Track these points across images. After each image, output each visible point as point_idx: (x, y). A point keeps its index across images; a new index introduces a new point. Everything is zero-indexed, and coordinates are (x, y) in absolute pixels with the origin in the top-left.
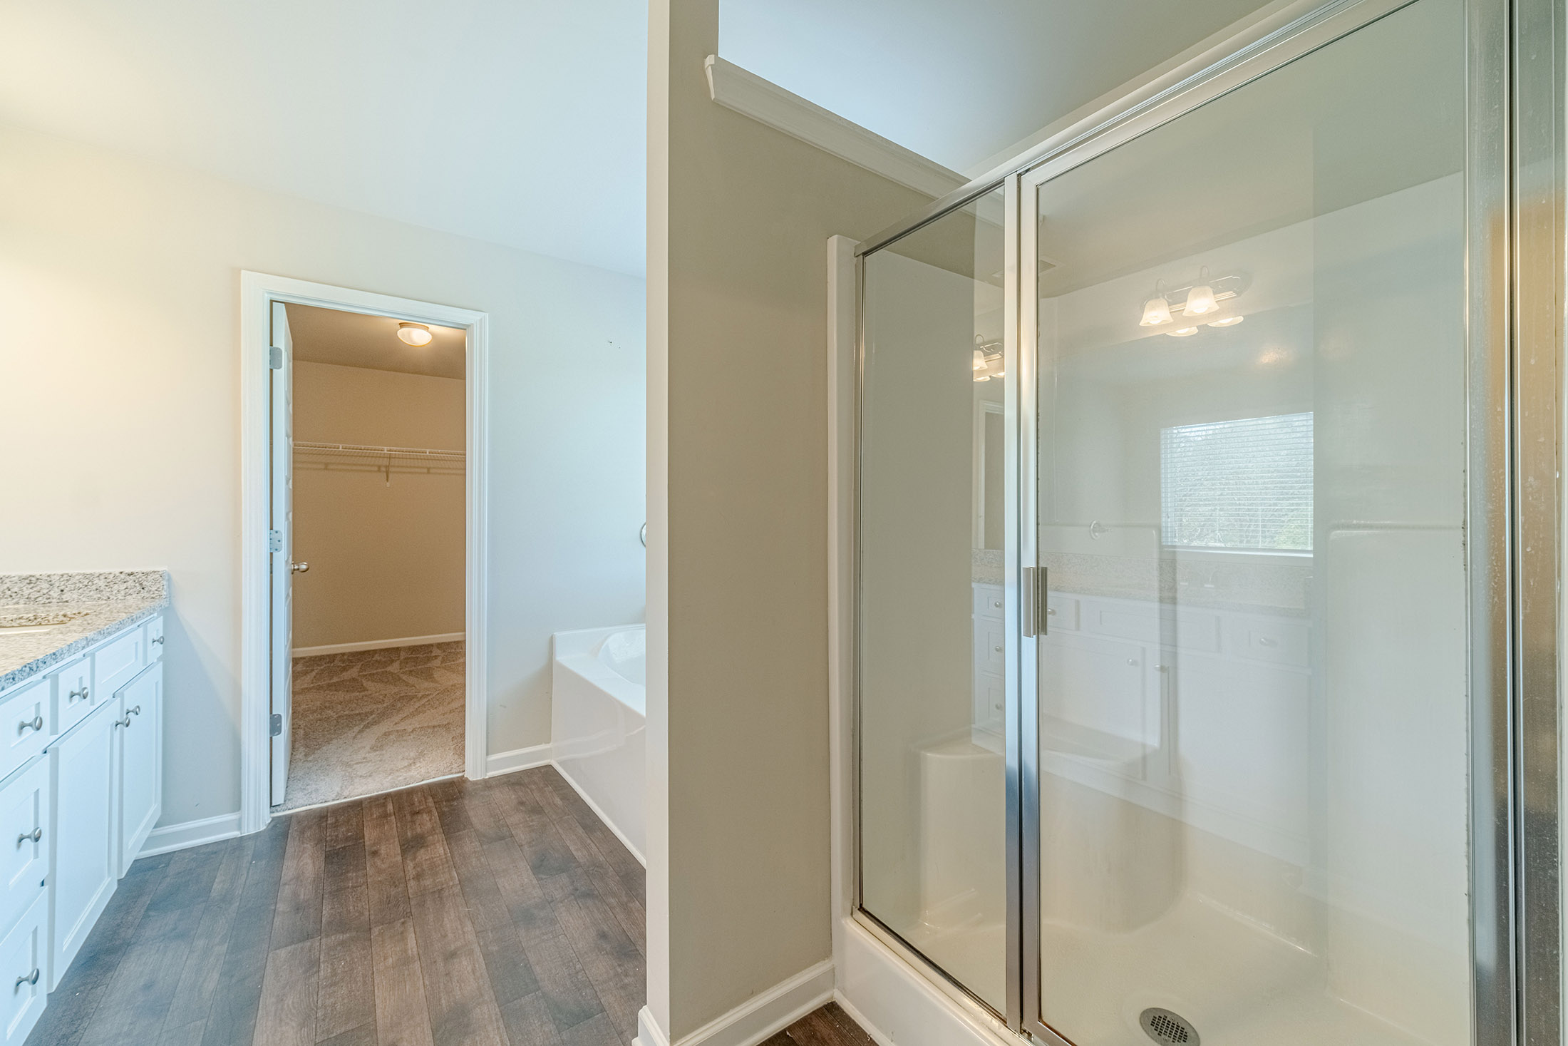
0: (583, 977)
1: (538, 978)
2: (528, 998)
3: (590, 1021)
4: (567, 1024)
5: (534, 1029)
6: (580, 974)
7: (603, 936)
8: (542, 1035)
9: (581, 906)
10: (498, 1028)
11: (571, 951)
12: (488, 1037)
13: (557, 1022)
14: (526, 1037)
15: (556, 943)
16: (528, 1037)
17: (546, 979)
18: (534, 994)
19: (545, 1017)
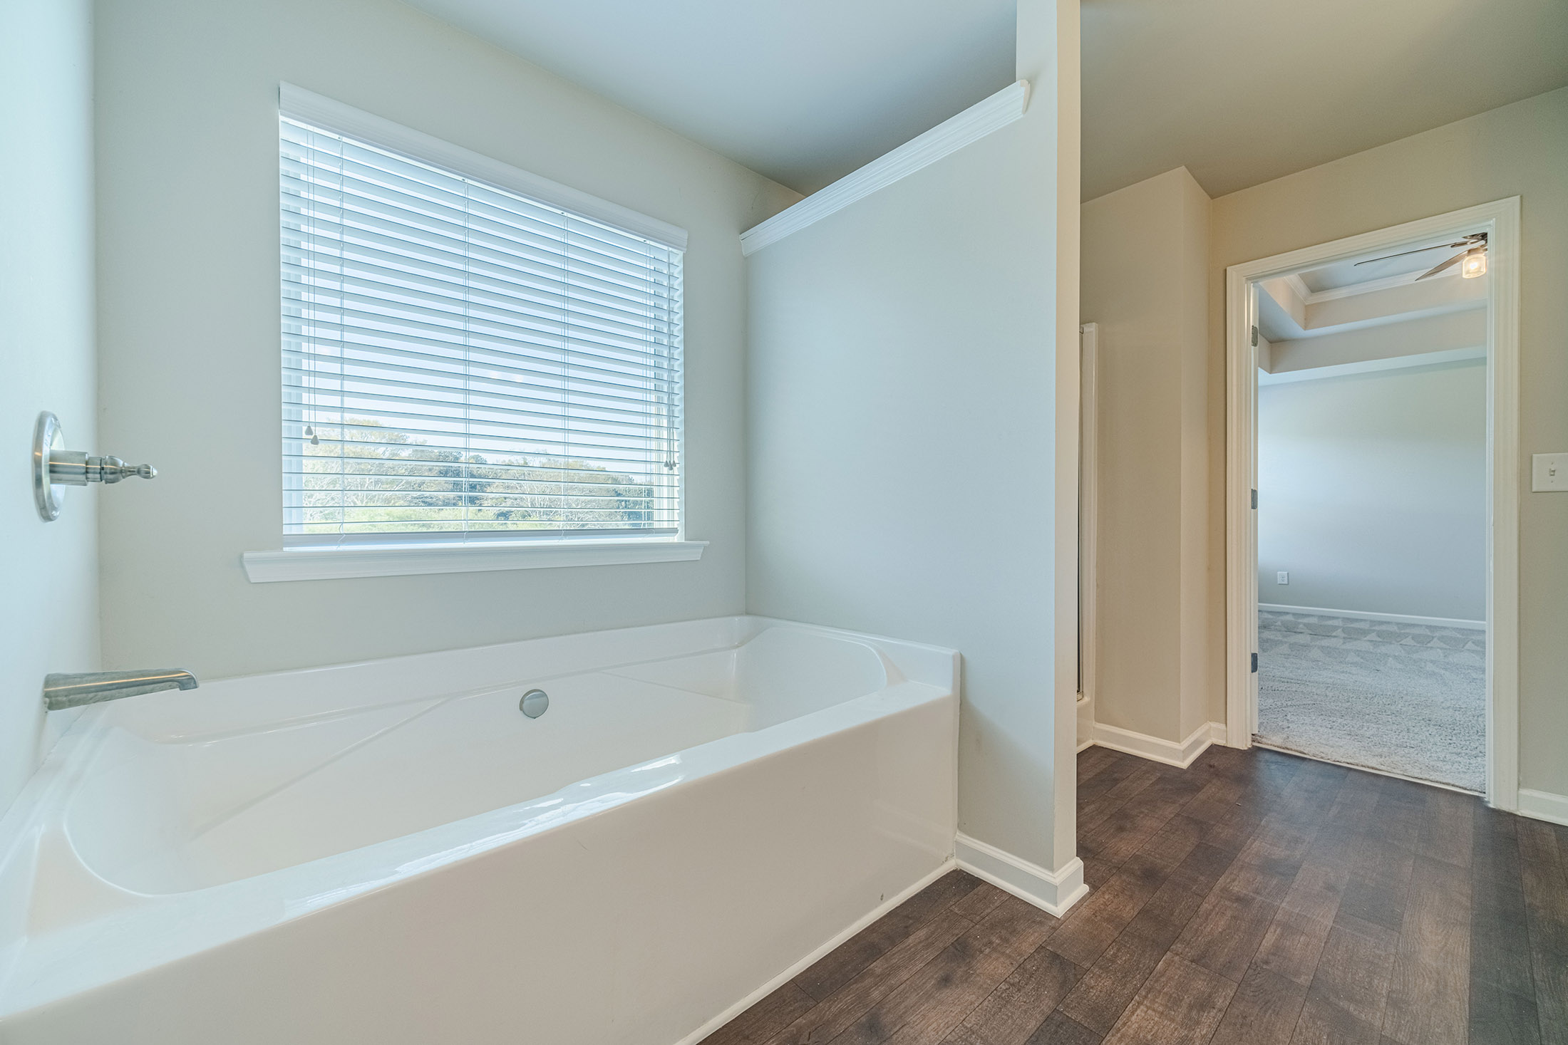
0: (1016, 977)
1: (1043, 1019)
2: (1073, 1015)
3: (1059, 952)
4: (1075, 969)
5: (1100, 992)
6: (1012, 981)
7: (946, 981)
8: (1100, 982)
9: (899, 1026)
10: (1125, 1024)
11: (986, 1003)
12: (1140, 1027)
13: (1079, 977)
14: (1112, 995)
15: (982, 1026)
16: (1111, 993)
17: (1039, 1010)
18: (1065, 1012)
19: (1082, 989)
